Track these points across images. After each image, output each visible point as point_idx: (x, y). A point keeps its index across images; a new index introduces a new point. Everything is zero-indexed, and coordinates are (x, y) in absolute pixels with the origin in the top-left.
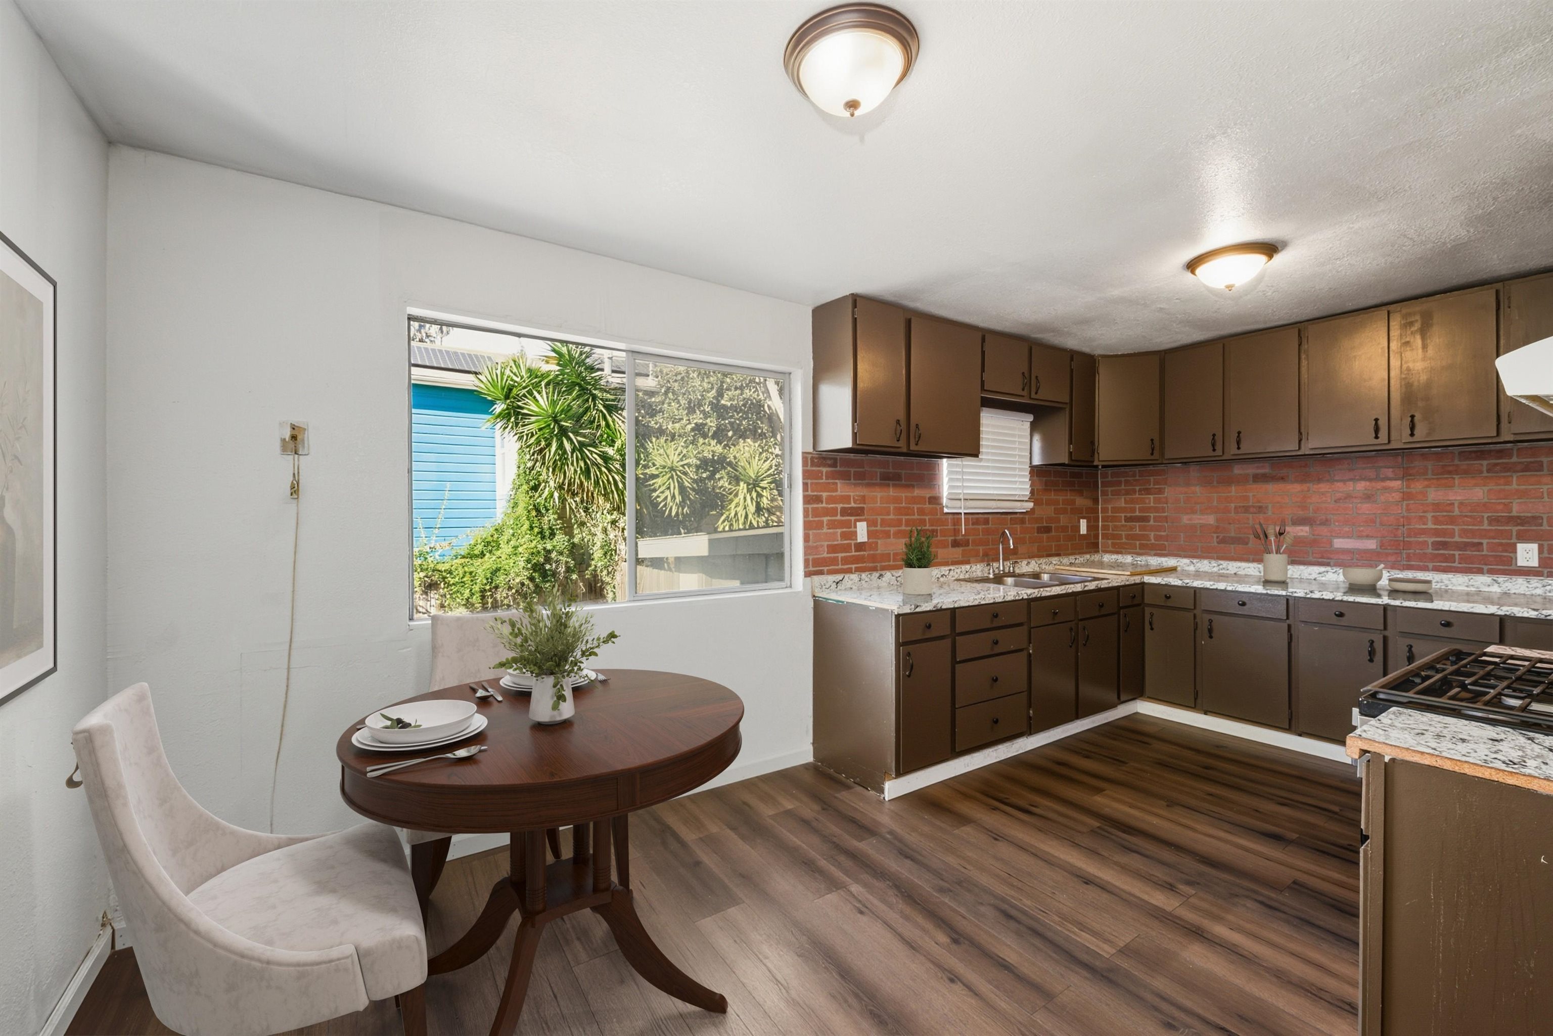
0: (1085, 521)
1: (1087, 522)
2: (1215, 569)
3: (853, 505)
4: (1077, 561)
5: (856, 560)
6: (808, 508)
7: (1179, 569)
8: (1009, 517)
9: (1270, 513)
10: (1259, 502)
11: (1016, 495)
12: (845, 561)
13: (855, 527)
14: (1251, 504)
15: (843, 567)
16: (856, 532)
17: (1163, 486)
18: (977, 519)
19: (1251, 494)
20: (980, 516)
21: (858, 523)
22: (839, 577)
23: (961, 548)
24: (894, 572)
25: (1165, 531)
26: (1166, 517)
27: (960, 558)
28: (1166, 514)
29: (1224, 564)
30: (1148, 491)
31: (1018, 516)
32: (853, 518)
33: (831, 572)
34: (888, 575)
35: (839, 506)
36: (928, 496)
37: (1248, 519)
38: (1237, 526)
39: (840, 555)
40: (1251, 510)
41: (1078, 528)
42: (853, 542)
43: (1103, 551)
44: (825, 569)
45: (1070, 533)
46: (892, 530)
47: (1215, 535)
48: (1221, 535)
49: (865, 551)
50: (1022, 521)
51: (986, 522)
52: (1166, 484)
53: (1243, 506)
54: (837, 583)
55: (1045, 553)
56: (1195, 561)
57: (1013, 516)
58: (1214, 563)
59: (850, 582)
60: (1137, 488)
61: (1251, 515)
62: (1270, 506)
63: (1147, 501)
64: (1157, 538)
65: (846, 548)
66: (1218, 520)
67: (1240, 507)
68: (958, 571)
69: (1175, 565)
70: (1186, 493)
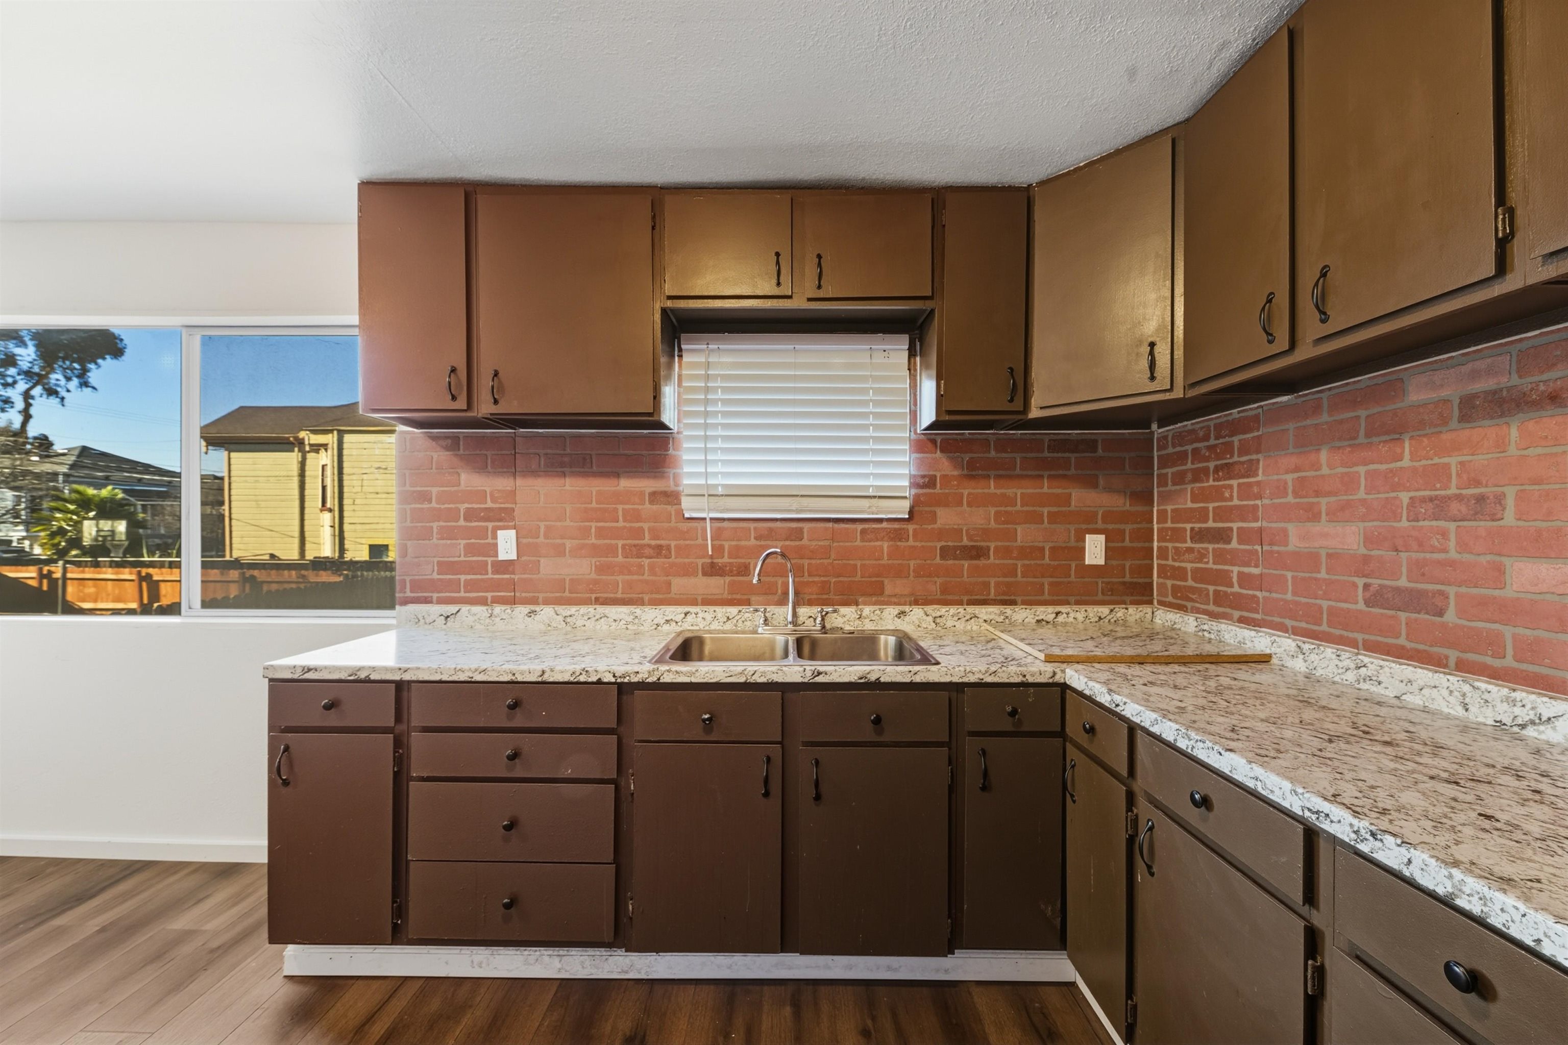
0: (1102, 538)
1: (1107, 541)
2: (1351, 676)
3: (489, 504)
4: (1061, 619)
5: (496, 586)
6: (405, 509)
7: (1274, 661)
8: (860, 527)
9: (1509, 518)
10: (1477, 483)
11: (868, 487)
12: (471, 586)
13: (495, 537)
14: (1453, 491)
15: (467, 595)
16: (496, 545)
17: (1254, 457)
18: (771, 530)
19: (1453, 461)
20: (779, 524)
21: (499, 532)
22: (452, 609)
23: (728, 579)
24: (560, 609)
25: (1256, 566)
26: (1260, 530)
27: (726, 596)
28: (1258, 524)
29: (1373, 663)
30: (1227, 471)
31: (885, 525)
32: (490, 525)
33: (441, 601)
34: (546, 612)
35: (463, 507)
36: (649, 490)
37: (1444, 534)
38: (1414, 555)
39: (463, 578)
40: (1455, 508)
41: (1080, 551)
42: (490, 560)
43: (1161, 603)
44: (435, 595)
45: (1047, 560)
46: (569, 544)
47: (1360, 582)
48: (1375, 582)
49: (513, 573)
50: (898, 535)
51: (798, 535)
52: (1258, 451)
53: (1431, 499)
54: (448, 617)
55: (965, 598)
56: (1306, 647)
57: (866, 526)
58: (1348, 657)
59: (471, 618)
60: (1211, 465)
61: (1452, 526)
62: (1510, 493)
63: (1227, 495)
64: (1244, 580)
65: (470, 568)
66: (1369, 540)
67: (1423, 500)
68: (709, 617)
69: (1268, 651)
70: (1297, 469)
